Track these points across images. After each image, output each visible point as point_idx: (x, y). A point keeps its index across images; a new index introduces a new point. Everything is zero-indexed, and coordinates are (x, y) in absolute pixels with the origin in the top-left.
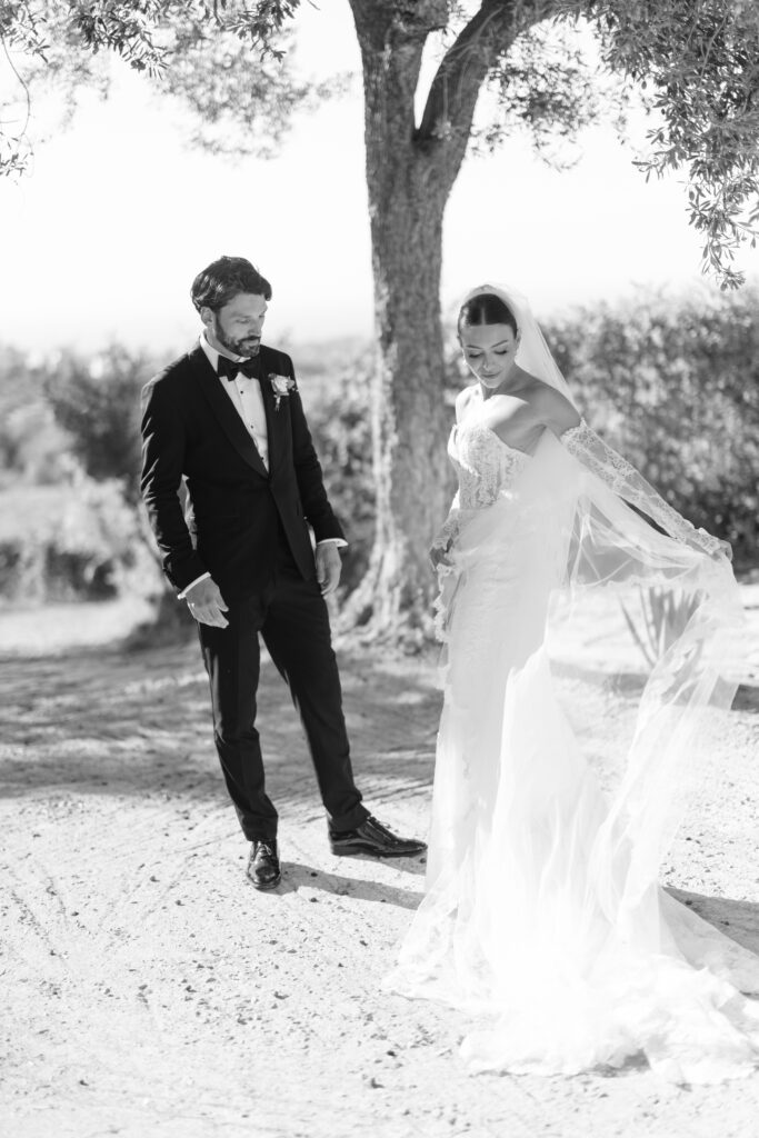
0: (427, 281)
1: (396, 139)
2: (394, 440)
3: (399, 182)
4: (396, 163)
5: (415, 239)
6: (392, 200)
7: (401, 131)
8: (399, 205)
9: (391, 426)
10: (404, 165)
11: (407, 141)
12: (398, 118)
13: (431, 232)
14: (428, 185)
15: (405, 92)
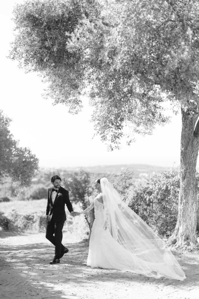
0: (194, 165)
1: (190, 134)
2: (184, 201)
3: (190, 143)
4: (190, 139)
5: (193, 156)
6: (188, 147)
7: (191, 132)
8: (189, 148)
9: (184, 197)
10: (192, 140)
11: (193, 135)
12: (191, 130)
13: (196, 155)
14: (196, 144)
15: (193, 124)
